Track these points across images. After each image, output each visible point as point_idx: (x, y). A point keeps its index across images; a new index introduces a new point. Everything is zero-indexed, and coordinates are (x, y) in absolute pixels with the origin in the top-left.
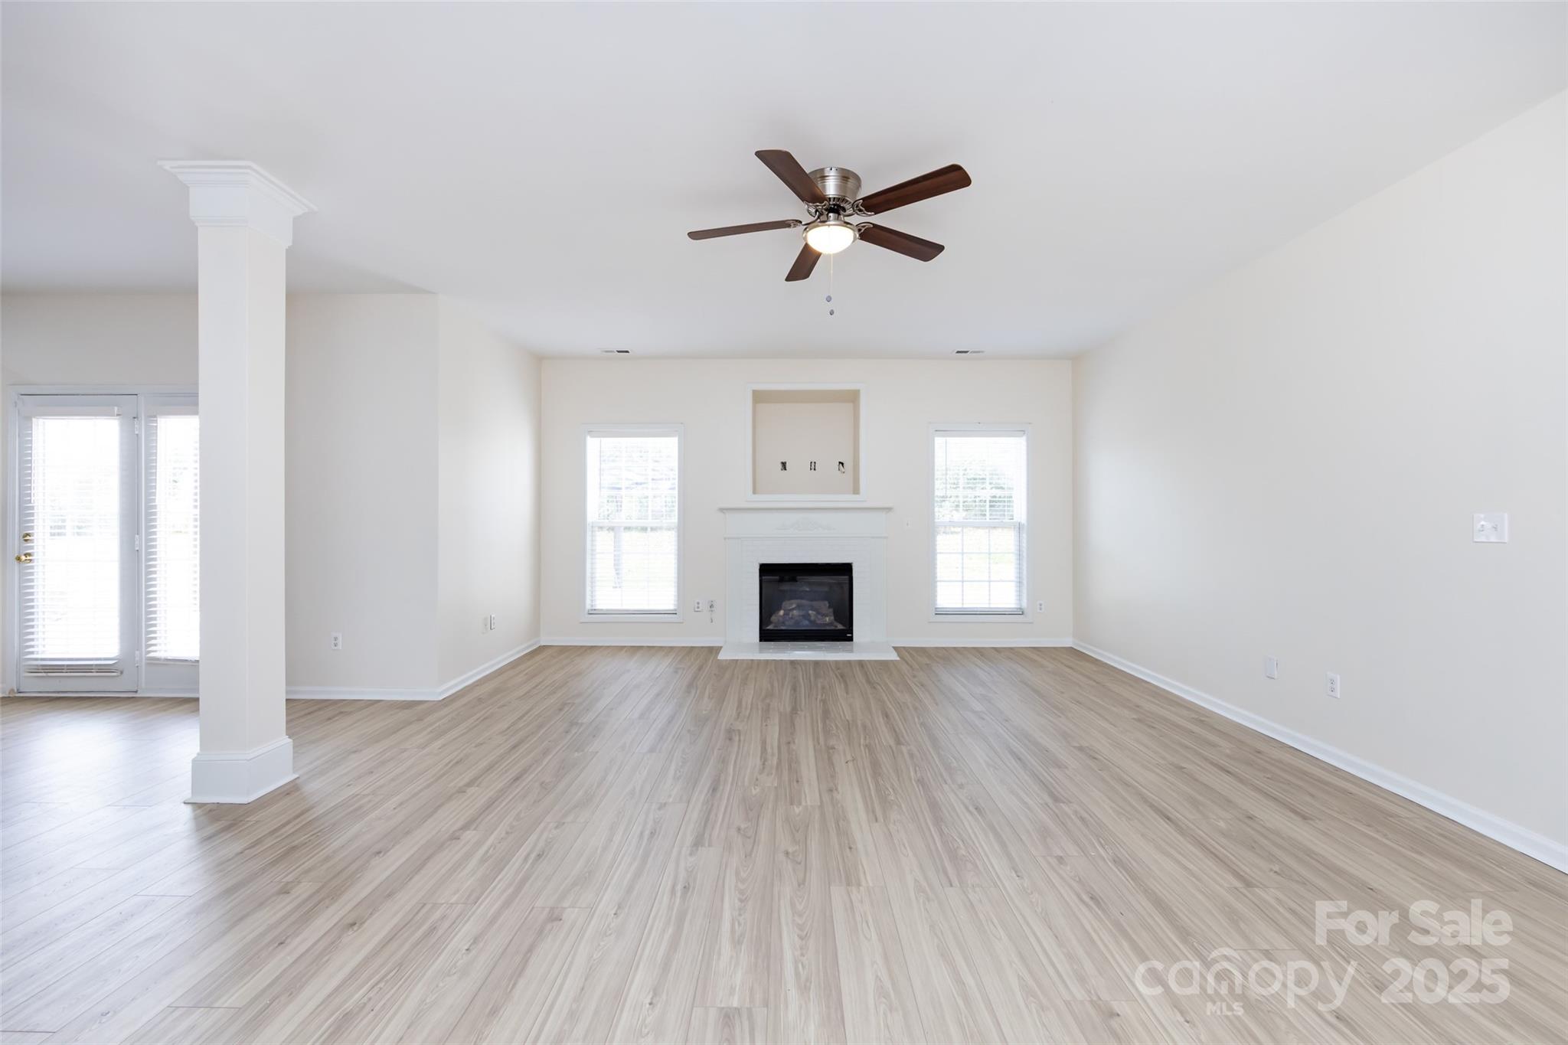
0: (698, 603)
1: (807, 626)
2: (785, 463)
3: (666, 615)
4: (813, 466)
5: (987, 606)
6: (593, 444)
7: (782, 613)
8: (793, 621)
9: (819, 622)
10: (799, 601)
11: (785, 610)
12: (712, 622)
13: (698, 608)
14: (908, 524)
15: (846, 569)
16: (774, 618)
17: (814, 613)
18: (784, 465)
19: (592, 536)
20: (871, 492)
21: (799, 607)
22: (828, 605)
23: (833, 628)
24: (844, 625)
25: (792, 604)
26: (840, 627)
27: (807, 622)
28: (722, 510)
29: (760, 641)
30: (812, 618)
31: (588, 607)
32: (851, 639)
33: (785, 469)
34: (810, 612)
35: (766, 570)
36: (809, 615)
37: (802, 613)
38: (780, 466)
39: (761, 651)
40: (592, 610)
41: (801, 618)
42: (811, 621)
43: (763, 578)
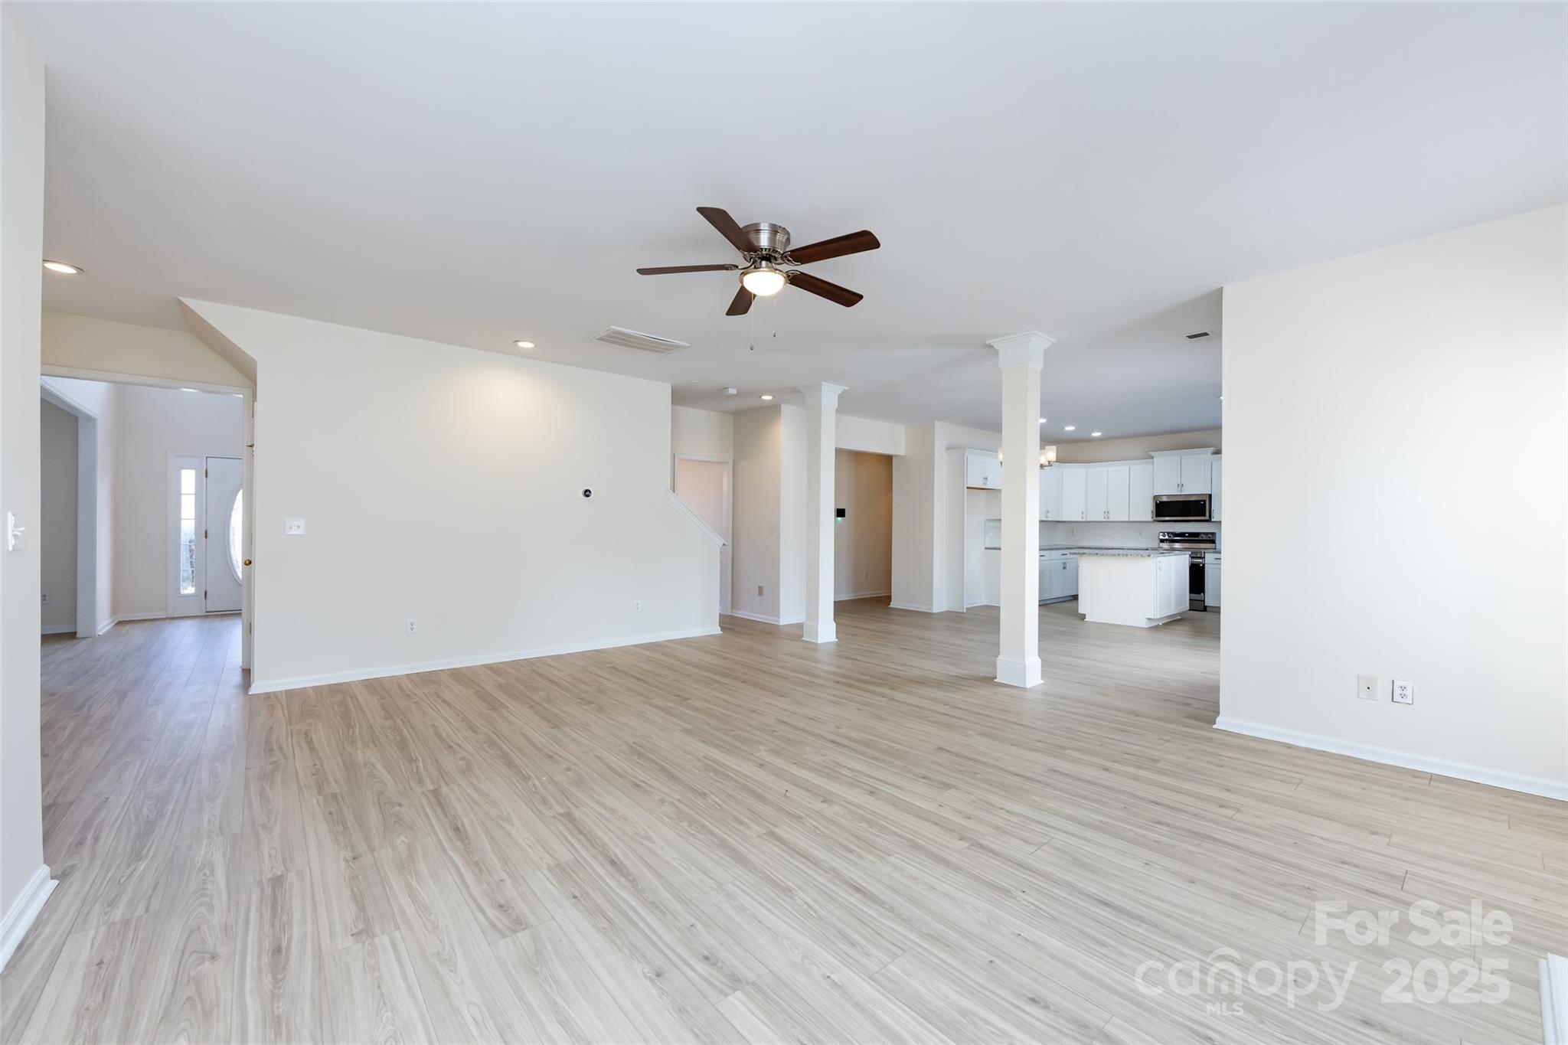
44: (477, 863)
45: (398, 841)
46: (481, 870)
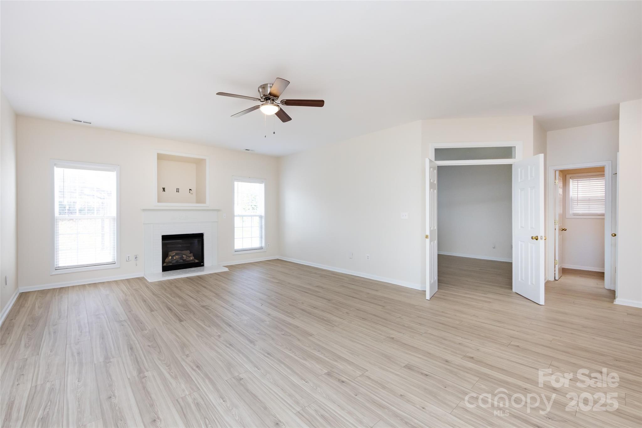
0: (129, 257)
1: (182, 262)
2: (164, 188)
3: (107, 265)
4: (178, 190)
6: (58, 172)
7: (170, 257)
8: (175, 260)
9: (187, 260)
10: (176, 252)
11: (171, 256)
12: (137, 265)
13: (127, 259)
14: (225, 216)
15: (200, 236)
16: (167, 260)
18: (164, 189)
21: (177, 254)
22: (189, 252)
23: (193, 262)
24: (198, 260)
25: (174, 253)
26: (197, 261)
27: (182, 261)
28: (143, 210)
29: (162, 272)
30: (185, 258)
31: (55, 266)
32: (203, 265)
34: (184, 256)
35: (165, 238)
37: (180, 257)
38: (162, 190)
39: (163, 276)
40: (57, 267)
41: (179, 259)
42: (183, 260)
43: (164, 242)
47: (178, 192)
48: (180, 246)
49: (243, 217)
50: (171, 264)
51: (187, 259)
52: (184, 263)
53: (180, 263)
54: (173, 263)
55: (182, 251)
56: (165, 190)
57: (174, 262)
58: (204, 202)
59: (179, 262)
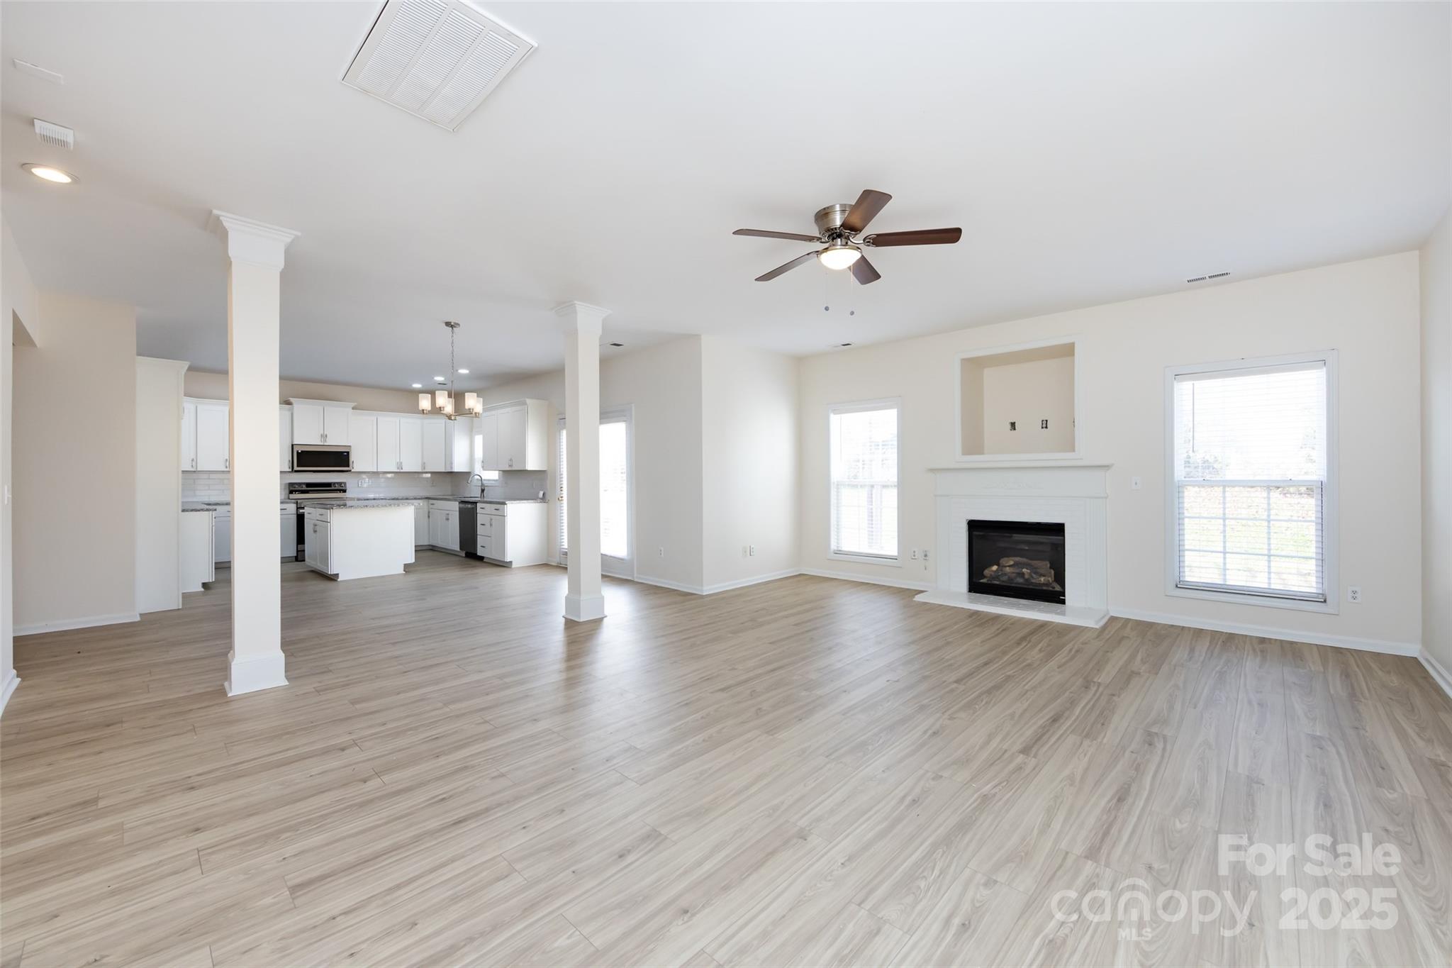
0: (914, 552)
1: (1021, 584)
2: (1016, 423)
3: (892, 560)
4: (1044, 425)
5: (1266, 586)
6: (835, 419)
7: (995, 568)
8: (1007, 577)
9: (1033, 581)
10: (1017, 559)
11: (999, 566)
12: (926, 569)
13: (914, 556)
14: (1136, 484)
15: (1058, 529)
16: (986, 572)
17: (1029, 571)
18: (1013, 425)
19: (838, 492)
20: (1085, 451)
21: (1013, 564)
22: (1049, 565)
23: (1051, 589)
25: (1008, 561)
26: (1058, 589)
27: (1020, 579)
28: (932, 470)
29: (970, 591)
30: (1028, 577)
31: (833, 546)
32: (1063, 602)
33: (1015, 429)
34: (1024, 570)
35: (974, 526)
36: (1023, 574)
37: (1017, 571)
38: (1009, 426)
39: (971, 601)
40: (838, 550)
41: (1016, 575)
42: (1025, 579)
43: (975, 533)
44: (1137, 769)
45: (1185, 825)
46: (1139, 765)
47: (1046, 427)
48: (1027, 548)
49: (1224, 487)
50: (997, 583)
51: (1033, 577)
52: (1026, 586)
53: (1016, 583)
54: (1003, 581)
55: (1031, 559)
56: (1016, 428)
57: (1005, 578)
58: (1072, 448)
59: (1015, 581)
